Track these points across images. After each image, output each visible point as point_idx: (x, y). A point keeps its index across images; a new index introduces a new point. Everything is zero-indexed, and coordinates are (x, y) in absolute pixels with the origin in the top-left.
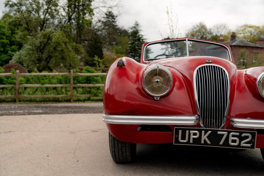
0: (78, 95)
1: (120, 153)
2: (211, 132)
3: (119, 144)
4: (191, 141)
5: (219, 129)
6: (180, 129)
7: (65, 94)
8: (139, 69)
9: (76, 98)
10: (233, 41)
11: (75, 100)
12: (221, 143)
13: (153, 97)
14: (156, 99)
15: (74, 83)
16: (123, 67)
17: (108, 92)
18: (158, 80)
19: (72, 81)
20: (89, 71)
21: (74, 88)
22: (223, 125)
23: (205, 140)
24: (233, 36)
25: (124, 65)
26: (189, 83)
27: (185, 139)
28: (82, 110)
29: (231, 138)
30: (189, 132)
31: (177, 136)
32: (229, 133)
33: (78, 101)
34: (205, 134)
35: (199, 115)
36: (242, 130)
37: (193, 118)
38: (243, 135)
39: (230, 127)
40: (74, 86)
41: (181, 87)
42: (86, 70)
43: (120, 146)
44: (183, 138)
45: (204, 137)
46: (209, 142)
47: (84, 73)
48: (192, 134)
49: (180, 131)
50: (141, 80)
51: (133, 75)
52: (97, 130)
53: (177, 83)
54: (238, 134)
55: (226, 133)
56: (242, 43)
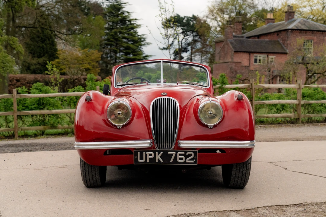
0: (26, 127)
1: (91, 176)
2: (163, 153)
3: (89, 168)
4: (148, 161)
5: (171, 150)
6: (139, 151)
7: (5, 127)
8: (105, 101)
9: (22, 133)
10: (290, 21)
11: (20, 135)
12: (171, 161)
13: (116, 126)
14: (118, 128)
15: (18, 110)
16: (91, 101)
17: (78, 123)
18: (120, 112)
19: (15, 106)
20: (41, 91)
21: (19, 117)
22: (173, 147)
23: (159, 160)
24: (290, 13)
25: (91, 100)
26: (147, 112)
27: (143, 160)
28: (37, 148)
29: (179, 157)
30: (146, 153)
31: (136, 157)
32: (177, 152)
33: (26, 136)
34: (158, 154)
35: (153, 140)
36: (186, 150)
37: (149, 141)
38: (188, 153)
39: (178, 148)
40: (19, 113)
41: (139, 117)
42: (36, 89)
43: (90, 170)
44: (141, 158)
45: (158, 157)
46: (162, 161)
47: (34, 93)
48: (148, 155)
49: (139, 153)
50: (106, 112)
51: (100, 108)
52: (64, 166)
53: (136, 114)
54: (183, 153)
55: (175, 152)
56: (304, 24)
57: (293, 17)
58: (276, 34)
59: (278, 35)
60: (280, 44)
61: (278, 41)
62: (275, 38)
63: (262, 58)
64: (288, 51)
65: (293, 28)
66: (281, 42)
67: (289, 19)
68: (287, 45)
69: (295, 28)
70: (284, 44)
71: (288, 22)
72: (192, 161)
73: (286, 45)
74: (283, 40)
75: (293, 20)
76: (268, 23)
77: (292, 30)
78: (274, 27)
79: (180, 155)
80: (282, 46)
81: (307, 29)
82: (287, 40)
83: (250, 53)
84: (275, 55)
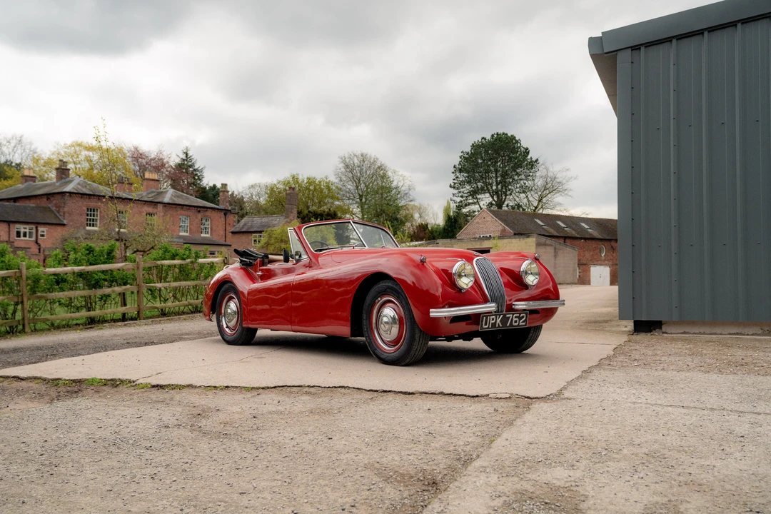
2: (503, 317)
4: (490, 326)
6: (485, 316)
10: (63, 181)
12: (508, 325)
22: (505, 310)
23: (499, 324)
24: (63, 171)
27: (487, 325)
29: (514, 319)
30: (490, 318)
31: (482, 322)
34: (499, 318)
36: (520, 311)
37: (494, 305)
38: (521, 316)
39: (514, 310)
45: (498, 321)
54: (518, 315)
55: (511, 315)
56: (86, 187)
57: (68, 175)
58: (45, 197)
59: (48, 199)
60: (53, 212)
61: (49, 208)
62: (44, 202)
63: (27, 231)
64: (65, 222)
65: (72, 191)
66: (54, 209)
67: (62, 178)
68: (64, 213)
69: (76, 191)
70: (58, 212)
71: (61, 182)
72: (524, 324)
73: (62, 214)
74: (56, 207)
75: (67, 179)
76: (26, 181)
77: (70, 193)
78: (40, 188)
79: (516, 317)
80: (56, 215)
81: (91, 193)
82: (64, 207)
83: (9, 223)
84: (48, 226)
